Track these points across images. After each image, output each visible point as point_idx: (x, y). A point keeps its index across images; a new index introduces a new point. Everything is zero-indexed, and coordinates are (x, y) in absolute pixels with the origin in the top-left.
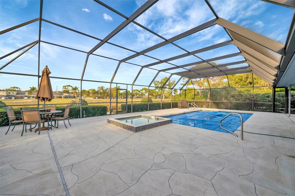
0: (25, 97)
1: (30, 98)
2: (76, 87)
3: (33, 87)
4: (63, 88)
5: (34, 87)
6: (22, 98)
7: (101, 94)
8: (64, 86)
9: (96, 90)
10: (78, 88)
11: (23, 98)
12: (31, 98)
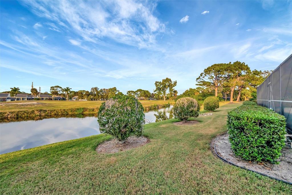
0: (7, 99)
1: (14, 100)
2: (67, 88)
3: (14, 88)
4: (51, 90)
5: (16, 88)
6: (4, 100)
7: (95, 95)
8: (52, 87)
9: (90, 91)
10: (70, 89)
11: (6, 101)
12: (16, 100)
